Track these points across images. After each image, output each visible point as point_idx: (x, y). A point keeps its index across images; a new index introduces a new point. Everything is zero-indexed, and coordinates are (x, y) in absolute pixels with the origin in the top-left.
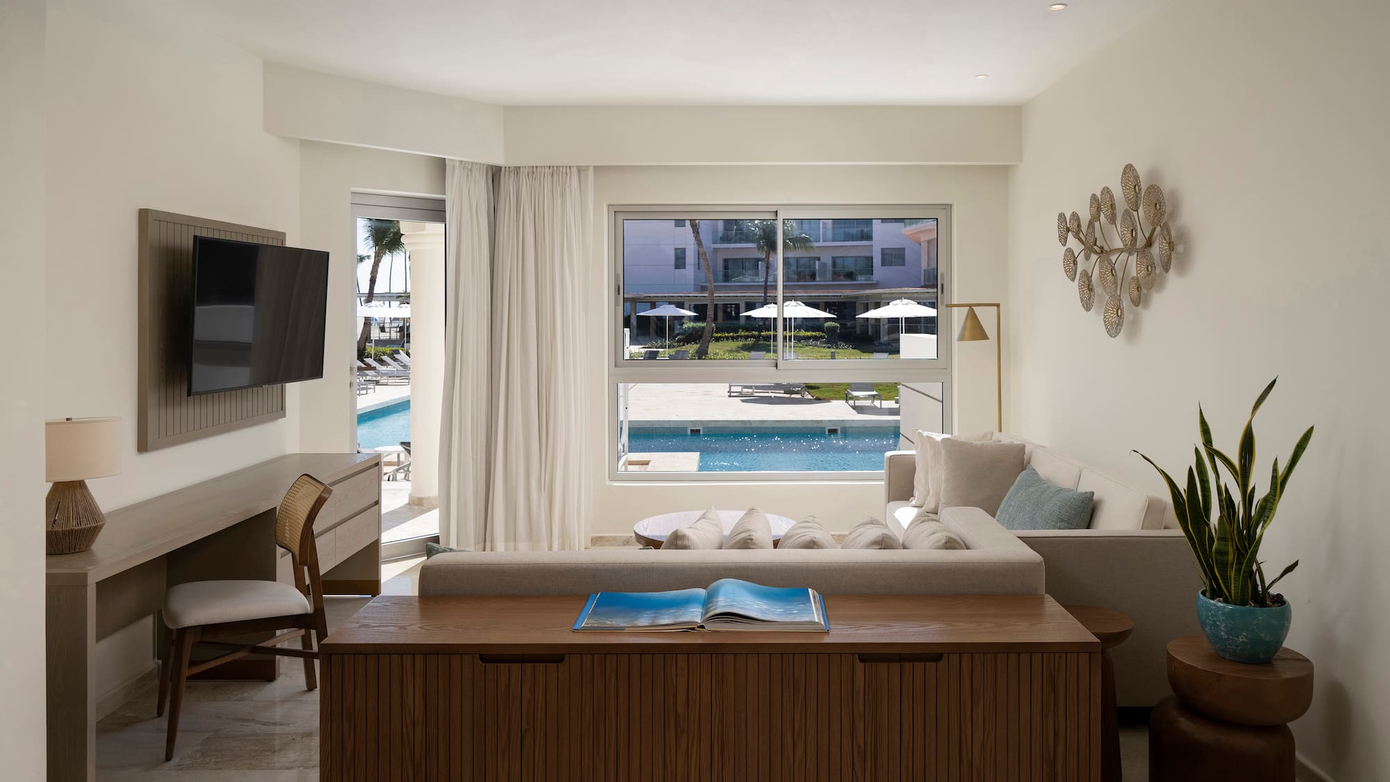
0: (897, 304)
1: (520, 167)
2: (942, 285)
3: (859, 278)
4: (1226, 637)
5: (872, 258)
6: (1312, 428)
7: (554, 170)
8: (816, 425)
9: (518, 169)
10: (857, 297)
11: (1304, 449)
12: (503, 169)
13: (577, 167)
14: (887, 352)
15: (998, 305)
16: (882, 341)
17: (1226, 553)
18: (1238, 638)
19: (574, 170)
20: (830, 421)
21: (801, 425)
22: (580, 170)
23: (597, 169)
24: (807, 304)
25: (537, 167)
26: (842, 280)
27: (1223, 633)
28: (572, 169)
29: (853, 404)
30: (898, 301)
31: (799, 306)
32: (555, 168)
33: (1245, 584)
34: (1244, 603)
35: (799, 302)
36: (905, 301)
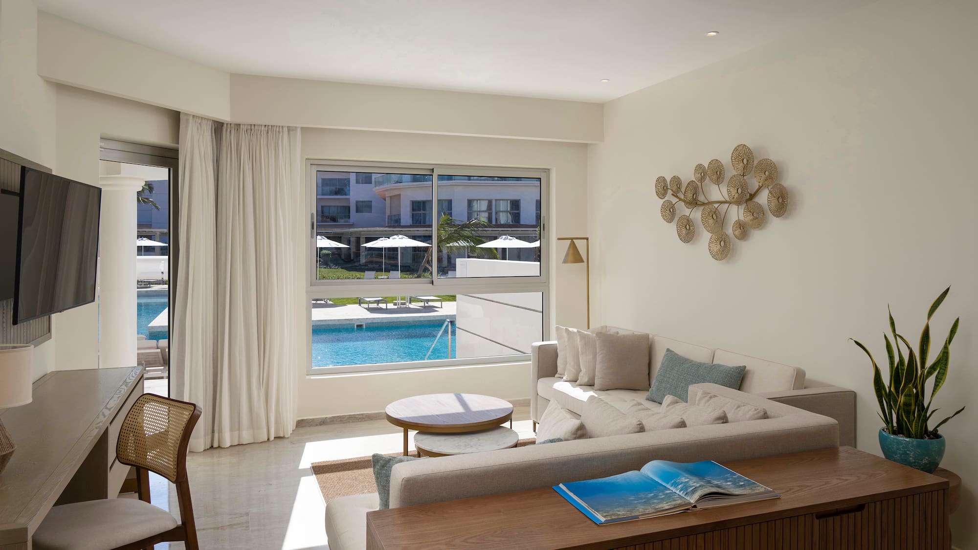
0: (395, 238)
1: (240, 125)
2: (544, 225)
3: (341, 221)
4: (913, 461)
5: (349, 207)
6: (958, 319)
7: (269, 128)
8: (348, 322)
9: (238, 126)
10: (342, 234)
11: (955, 333)
12: (225, 125)
13: (287, 127)
14: (374, 271)
15: (587, 239)
16: (361, 263)
17: (910, 405)
18: (922, 461)
19: (286, 129)
20: (358, 319)
21: (338, 323)
22: (290, 129)
23: (302, 128)
24: (329, 238)
25: (254, 125)
26: (329, 222)
27: (911, 459)
28: (284, 129)
29: (367, 307)
30: (395, 236)
31: (323, 240)
32: (270, 127)
33: (922, 427)
34: (922, 438)
35: (323, 237)
36: (400, 236)
